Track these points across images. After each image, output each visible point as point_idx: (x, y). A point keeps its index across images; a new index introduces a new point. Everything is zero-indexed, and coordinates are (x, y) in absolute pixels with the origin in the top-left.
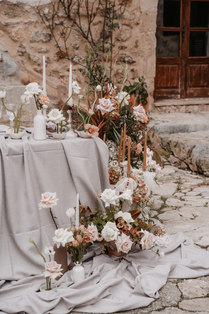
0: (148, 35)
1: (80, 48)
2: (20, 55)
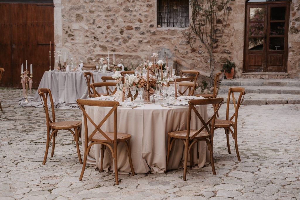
0: (238, 40)
1: (202, 47)
2: (175, 51)
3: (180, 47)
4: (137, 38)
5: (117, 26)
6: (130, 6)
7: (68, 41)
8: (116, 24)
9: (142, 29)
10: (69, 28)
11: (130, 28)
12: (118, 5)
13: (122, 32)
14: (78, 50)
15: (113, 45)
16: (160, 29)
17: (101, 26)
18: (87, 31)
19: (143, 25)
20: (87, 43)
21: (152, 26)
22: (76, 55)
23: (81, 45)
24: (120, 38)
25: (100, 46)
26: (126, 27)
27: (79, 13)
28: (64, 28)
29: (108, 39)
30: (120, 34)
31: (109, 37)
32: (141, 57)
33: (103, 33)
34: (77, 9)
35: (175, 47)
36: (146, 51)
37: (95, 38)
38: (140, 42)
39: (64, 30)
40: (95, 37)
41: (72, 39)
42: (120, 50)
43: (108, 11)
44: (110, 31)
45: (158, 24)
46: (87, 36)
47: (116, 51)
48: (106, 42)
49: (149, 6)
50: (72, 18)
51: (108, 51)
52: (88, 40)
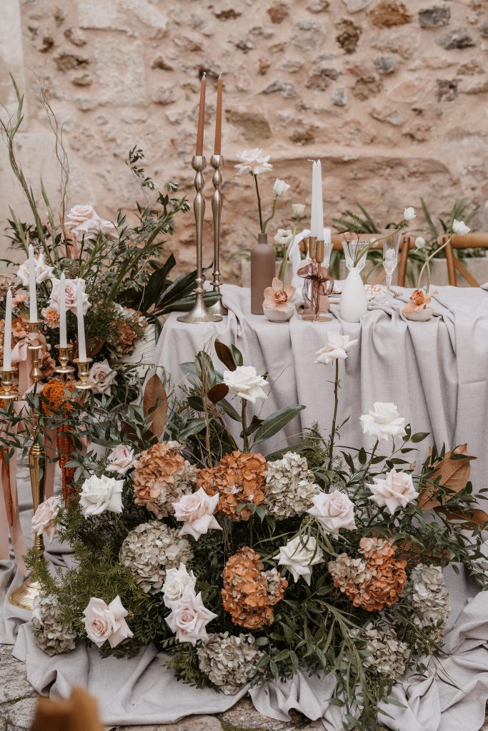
4: (428, 67)
5: (325, 7)
7: (59, 94)
9: (460, 20)
10: (59, 19)
11: (395, 18)
13: (348, 41)
14: (113, 140)
15: (303, 108)
17: (237, 10)
18: (163, 36)
20: (162, 104)
22: (101, 170)
23: (128, 113)
24: (341, 73)
26: (372, 12)
28: (35, 24)
29: (273, 77)
30: (338, 50)
31: (278, 65)
32: (450, 168)
33: (249, 45)
36: (478, 134)
37: (202, 72)
38: (448, 89)
39: (31, 29)
40: (206, 66)
41: (79, 85)
42: (335, 136)
44: (284, 33)
46: (161, 66)
47: (317, 140)
48: (265, 93)
51: (278, 142)
52: (167, 85)
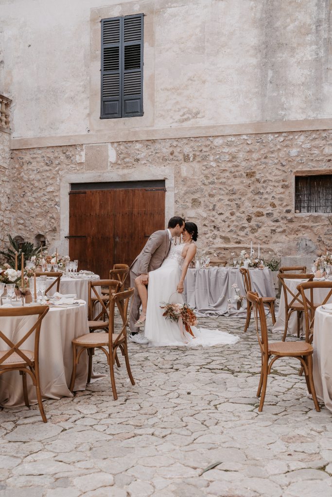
2: (318, 242)
3: (325, 238)
4: (268, 226)
5: (244, 212)
6: (260, 187)
8: (242, 210)
9: (276, 215)
10: (183, 215)
11: (260, 215)
12: (245, 186)
13: (249, 220)
15: (238, 235)
16: (298, 215)
17: (223, 213)
18: (205, 219)
19: (277, 211)
20: (205, 234)
21: (288, 211)
24: (247, 227)
25: (221, 237)
26: (255, 214)
27: (196, 197)
29: (231, 228)
30: (247, 222)
31: (232, 225)
32: (274, 250)
33: (226, 221)
34: (193, 193)
35: (319, 237)
36: (281, 242)
37: (215, 227)
38: (273, 231)
40: (215, 225)
42: (246, 242)
43: (233, 193)
44: (234, 218)
45: (295, 210)
46: (205, 225)
47: (241, 243)
48: (229, 231)
49: (285, 187)
50: (187, 204)
51: (232, 243)
52: (206, 230)
